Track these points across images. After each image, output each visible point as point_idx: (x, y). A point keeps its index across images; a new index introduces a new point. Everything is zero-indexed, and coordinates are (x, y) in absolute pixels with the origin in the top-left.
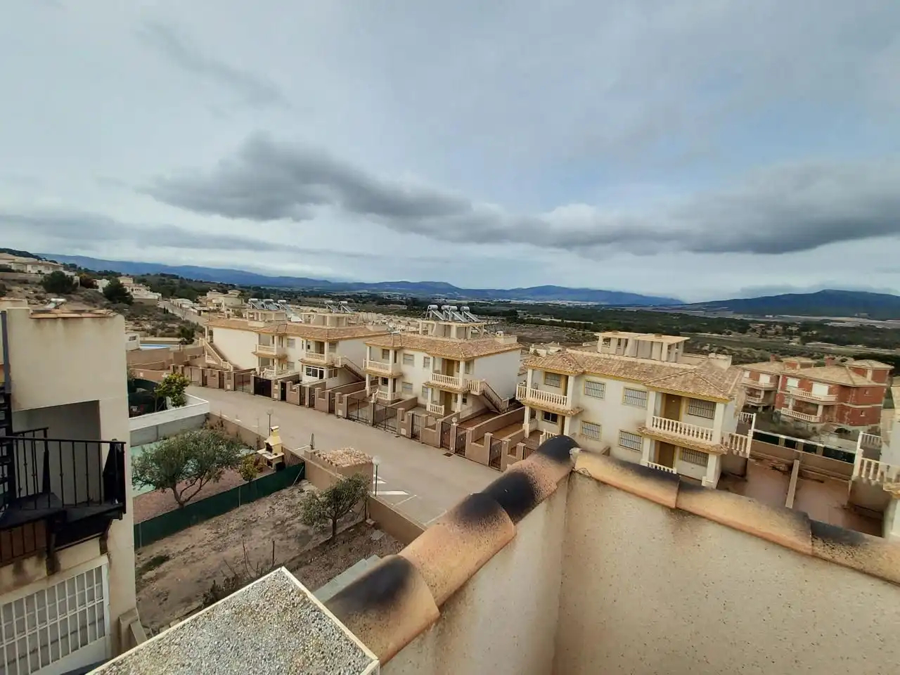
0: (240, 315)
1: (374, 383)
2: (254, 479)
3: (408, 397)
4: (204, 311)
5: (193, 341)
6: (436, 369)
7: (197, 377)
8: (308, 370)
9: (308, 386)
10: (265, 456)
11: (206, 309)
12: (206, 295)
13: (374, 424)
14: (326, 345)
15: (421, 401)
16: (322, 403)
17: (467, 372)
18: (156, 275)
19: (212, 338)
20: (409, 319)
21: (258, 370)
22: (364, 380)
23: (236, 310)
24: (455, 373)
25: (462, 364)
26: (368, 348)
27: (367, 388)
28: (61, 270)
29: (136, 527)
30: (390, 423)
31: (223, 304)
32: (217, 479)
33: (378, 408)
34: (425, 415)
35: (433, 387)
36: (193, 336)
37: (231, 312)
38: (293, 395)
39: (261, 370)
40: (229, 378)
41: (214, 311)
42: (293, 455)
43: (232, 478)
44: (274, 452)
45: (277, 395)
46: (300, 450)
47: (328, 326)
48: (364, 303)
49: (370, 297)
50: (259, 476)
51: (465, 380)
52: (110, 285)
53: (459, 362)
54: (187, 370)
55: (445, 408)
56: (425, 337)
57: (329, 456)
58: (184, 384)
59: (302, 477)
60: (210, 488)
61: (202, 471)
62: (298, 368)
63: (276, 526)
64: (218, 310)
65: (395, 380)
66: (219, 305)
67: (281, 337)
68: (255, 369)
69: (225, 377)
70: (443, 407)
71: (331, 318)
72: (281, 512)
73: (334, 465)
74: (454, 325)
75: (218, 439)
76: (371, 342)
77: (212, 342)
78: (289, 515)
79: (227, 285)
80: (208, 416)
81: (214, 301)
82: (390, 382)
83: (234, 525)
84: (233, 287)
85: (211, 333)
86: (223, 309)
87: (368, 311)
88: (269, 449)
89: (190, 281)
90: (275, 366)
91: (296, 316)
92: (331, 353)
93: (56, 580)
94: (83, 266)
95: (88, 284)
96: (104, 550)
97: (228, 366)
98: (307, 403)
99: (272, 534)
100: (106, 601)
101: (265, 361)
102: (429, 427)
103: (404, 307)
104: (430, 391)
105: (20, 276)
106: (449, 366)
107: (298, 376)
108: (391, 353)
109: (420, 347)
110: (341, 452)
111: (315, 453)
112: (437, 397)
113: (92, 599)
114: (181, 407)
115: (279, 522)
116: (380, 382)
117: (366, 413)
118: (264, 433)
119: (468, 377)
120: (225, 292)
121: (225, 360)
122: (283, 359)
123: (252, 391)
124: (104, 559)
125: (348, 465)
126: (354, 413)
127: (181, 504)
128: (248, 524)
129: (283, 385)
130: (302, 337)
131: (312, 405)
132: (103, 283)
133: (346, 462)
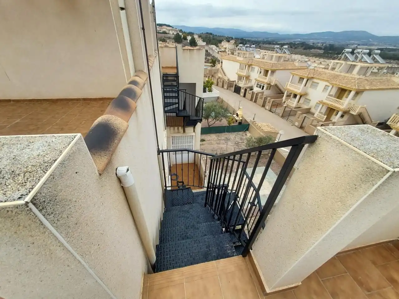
0: (233, 54)
1: (289, 96)
2: (231, 125)
3: (306, 107)
4: (220, 51)
5: (215, 65)
6: (331, 94)
7: (215, 82)
8: (258, 84)
9: (256, 92)
10: (236, 118)
11: (220, 50)
12: (221, 43)
13: (283, 117)
14: (270, 72)
15: (313, 110)
16: (260, 101)
17: (353, 99)
18: (205, 33)
19: (222, 65)
20: (322, 60)
21: (237, 82)
22: (283, 93)
23: (232, 51)
24: (344, 98)
25: (353, 93)
26: (292, 76)
27: (284, 98)
28: (178, 32)
29: (201, 128)
30: (291, 118)
31: (227, 48)
32: (220, 121)
33: (287, 109)
34: (312, 118)
35: (324, 104)
36: (215, 63)
37: (230, 52)
38: (249, 95)
39: (238, 82)
40: (226, 84)
41: (224, 52)
42: (245, 120)
43: (224, 122)
44: (239, 117)
45: (242, 94)
46: (249, 119)
47: (274, 61)
48: (296, 48)
49: (301, 44)
50: (232, 124)
51: (349, 104)
52: (191, 39)
53: (350, 91)
54: (213, 78)
55: (327, 118)
56: (332, 72)
57: (259, 125)
58: (212, 84)
59: (247, 130)
60: (218, 124)
61: (216, 117)
62: (253, 83)
63: (235, 143)
64: (224, 51)
65: (301, 97)
66: (226, 48)
67: (249, 66)
68: (235, 81)
69: (225, 83)
70: (326, 116)
71: (276, 56)
72: (238, 139)
73: (261, 129)
74: (359, 65)
75: (221, 107)
76: (293, 73)
77: (222, 66)
78: (241, 141)
79: (230, 38)
80: (218, 98)
81: (224, 46)
82: (298, 97)
83: (223, 138)
84: (232, 39)
85: (222, 63)
86: (227, 51)
87: (296, 54)
88: (237, 115)
89: (216, 35)
90: (244, 81)
91: (259, 55)
92: (270, 77)
93: (184, 135)
94: (183, 30)
95: (185, 39)
96: (194, 131)
97: (226, 79)
98: (254, 100)
99: (234, 145)
100: (194, 144)
101: (240, 78)
102: (312, 125)
103: (321, 52)
104: (321, 106)
105: (169, 35)
106: (342, 92)
107: (252, 87)
108: (305, 80)
109: (325, 79)
110: (265, 124)
111: (254, 122)
112: (324, 110)
113: (191, 143)
114: (210, 92)
115: (237, 143)
116: (292, 96)
117: (280, 110)
118: (236, 109)
119: (353, 102)
120: (229, 41)
121: (225, 76)
122: (248, 78)
123: (233, 91)
124: (194, 134)
125: (267, 131)
126: (274, 109)
127: (209, 126)
128: (227, 139)
129: (246, 90)
130: (259, 67)
131: (255, 102)
132: (189, 38)
133: (266, 129)
